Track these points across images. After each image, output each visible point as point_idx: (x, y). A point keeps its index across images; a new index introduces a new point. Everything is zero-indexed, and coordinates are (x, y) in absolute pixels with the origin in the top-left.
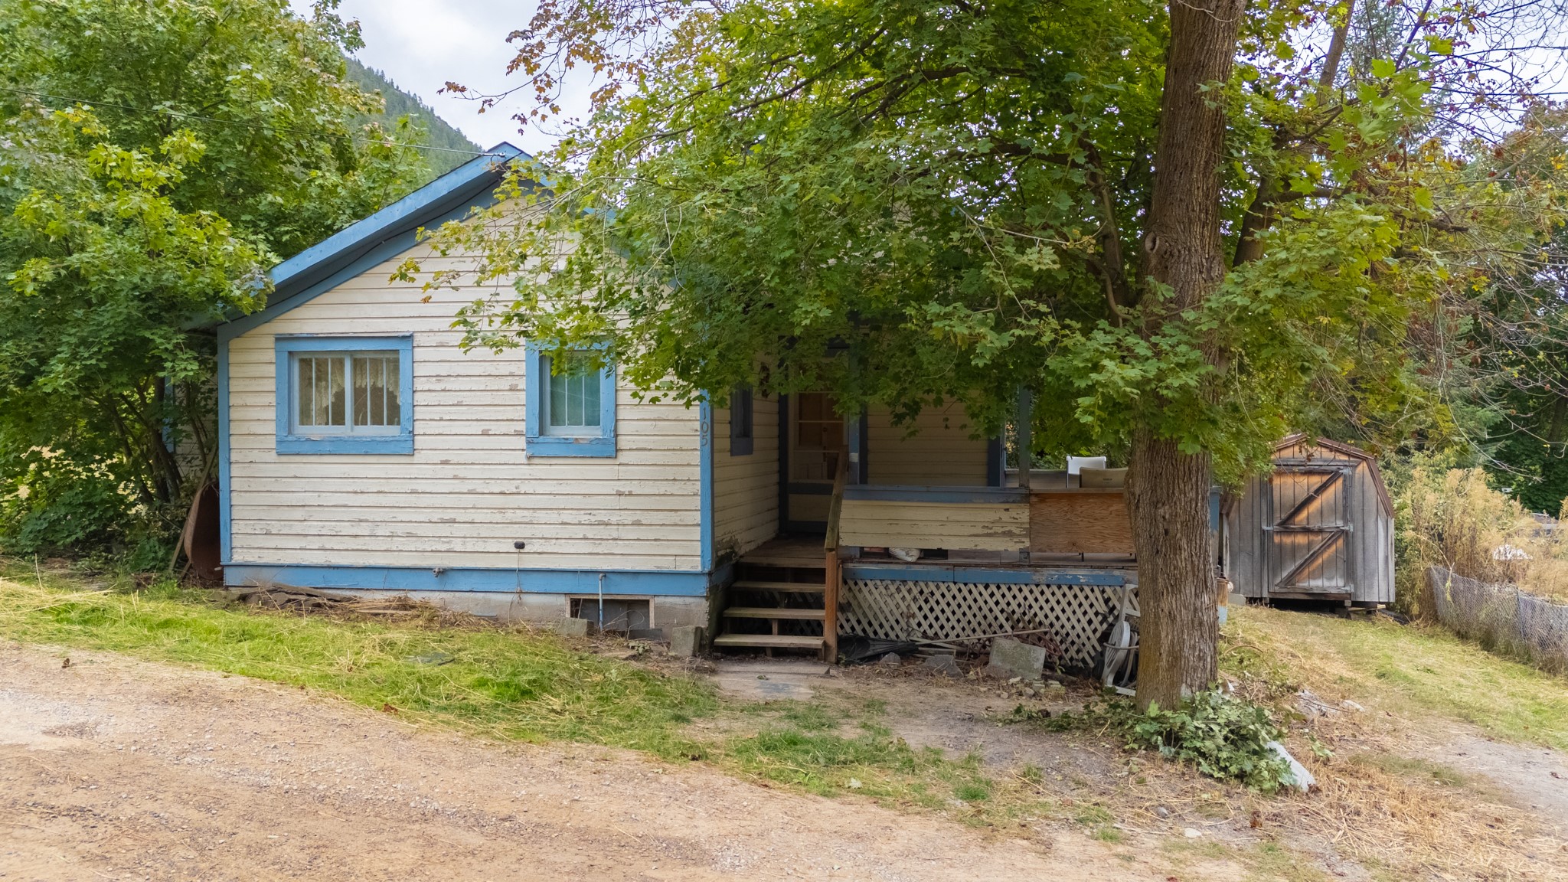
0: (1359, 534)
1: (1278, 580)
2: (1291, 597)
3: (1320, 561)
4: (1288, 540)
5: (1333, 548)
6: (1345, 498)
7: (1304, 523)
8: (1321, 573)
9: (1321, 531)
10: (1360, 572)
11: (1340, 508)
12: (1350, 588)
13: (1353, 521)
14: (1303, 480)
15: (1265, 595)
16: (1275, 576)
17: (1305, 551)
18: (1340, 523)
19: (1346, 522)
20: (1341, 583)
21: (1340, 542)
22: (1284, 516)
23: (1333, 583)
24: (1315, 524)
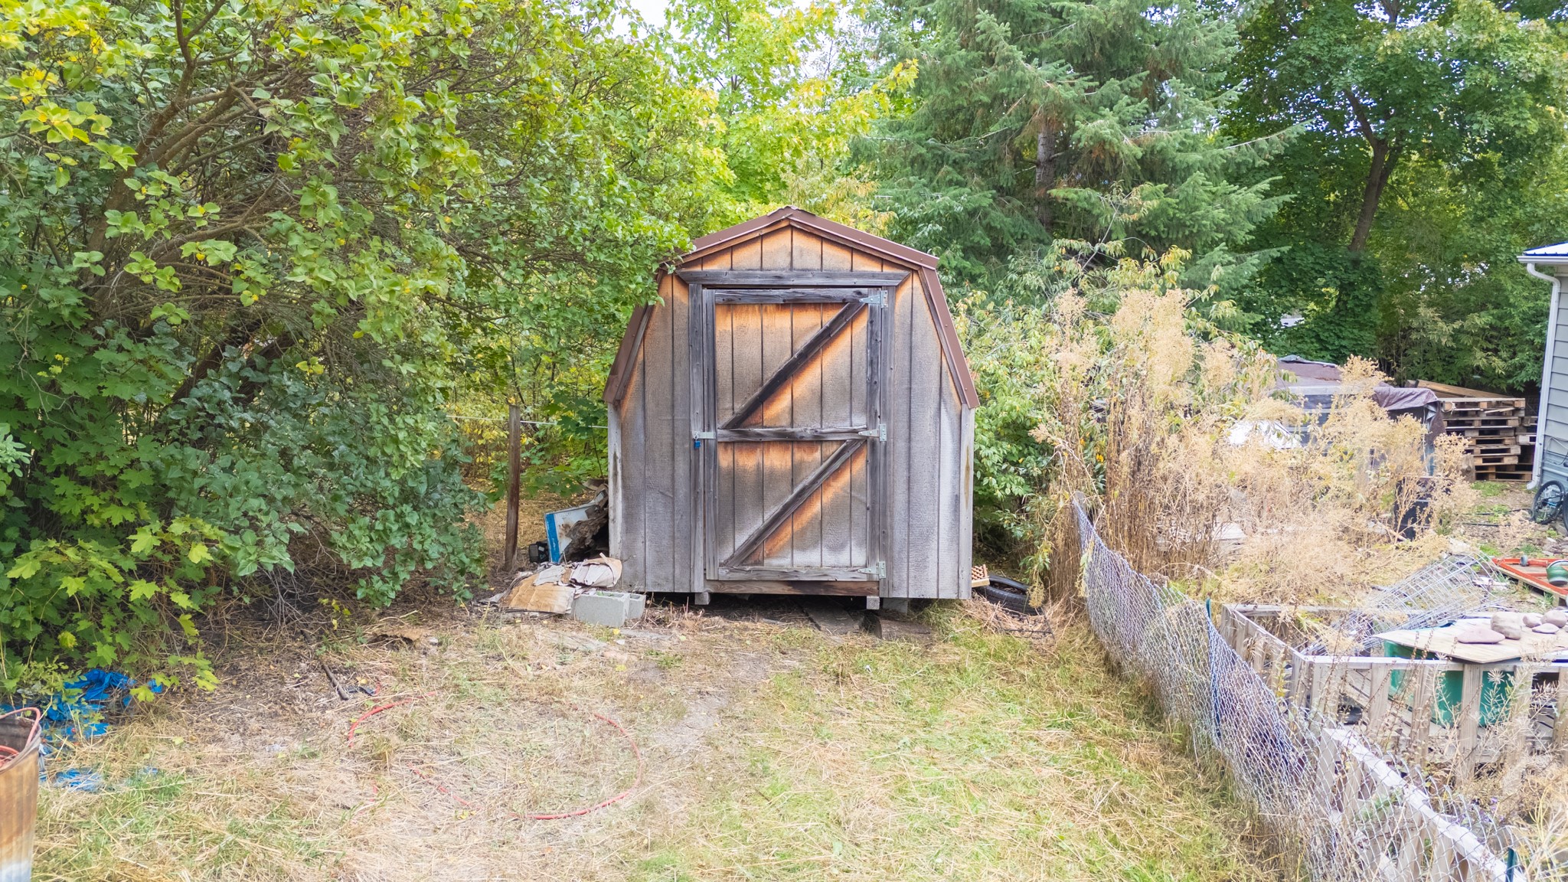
0: (901, 445)
1: (727, 553)
2: (756, 589)
3: (815, 508)
4: (748, 461)
5: (845, 478)
6: (871, 363)
7: (785, 422)
8: (817, 534)
9: (818, 440)
10: (899, 533)
11: (862, 387)
12: (878, 570)
13: (886, 416)
14: (780, 323)
15: (699, 586)
16: (720, 542)
17: (784, 486)
18: (859, 421)
19: (873, 417)
20: (859, 557)
21: (860, 465)
22: (739, 406)
23: (843, 558)
24: (806, 426)
